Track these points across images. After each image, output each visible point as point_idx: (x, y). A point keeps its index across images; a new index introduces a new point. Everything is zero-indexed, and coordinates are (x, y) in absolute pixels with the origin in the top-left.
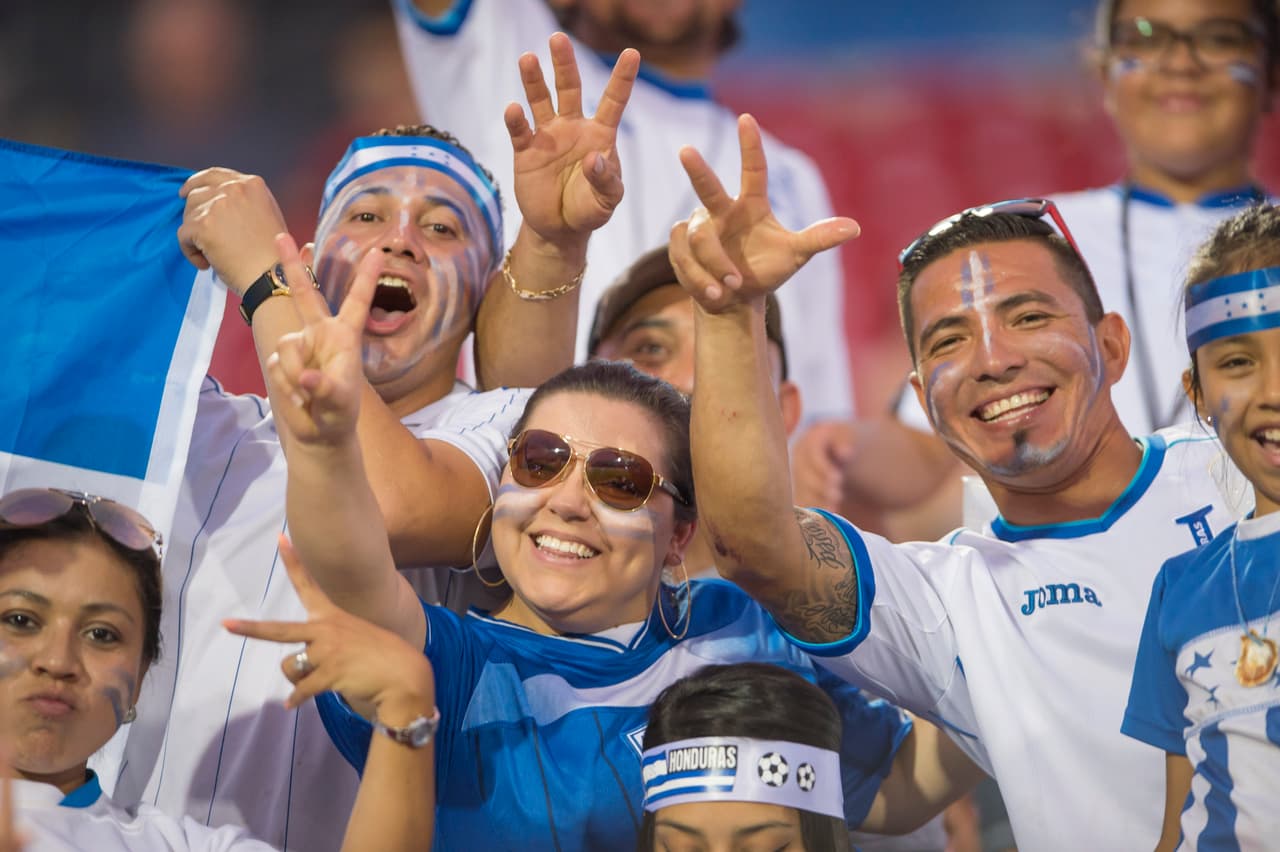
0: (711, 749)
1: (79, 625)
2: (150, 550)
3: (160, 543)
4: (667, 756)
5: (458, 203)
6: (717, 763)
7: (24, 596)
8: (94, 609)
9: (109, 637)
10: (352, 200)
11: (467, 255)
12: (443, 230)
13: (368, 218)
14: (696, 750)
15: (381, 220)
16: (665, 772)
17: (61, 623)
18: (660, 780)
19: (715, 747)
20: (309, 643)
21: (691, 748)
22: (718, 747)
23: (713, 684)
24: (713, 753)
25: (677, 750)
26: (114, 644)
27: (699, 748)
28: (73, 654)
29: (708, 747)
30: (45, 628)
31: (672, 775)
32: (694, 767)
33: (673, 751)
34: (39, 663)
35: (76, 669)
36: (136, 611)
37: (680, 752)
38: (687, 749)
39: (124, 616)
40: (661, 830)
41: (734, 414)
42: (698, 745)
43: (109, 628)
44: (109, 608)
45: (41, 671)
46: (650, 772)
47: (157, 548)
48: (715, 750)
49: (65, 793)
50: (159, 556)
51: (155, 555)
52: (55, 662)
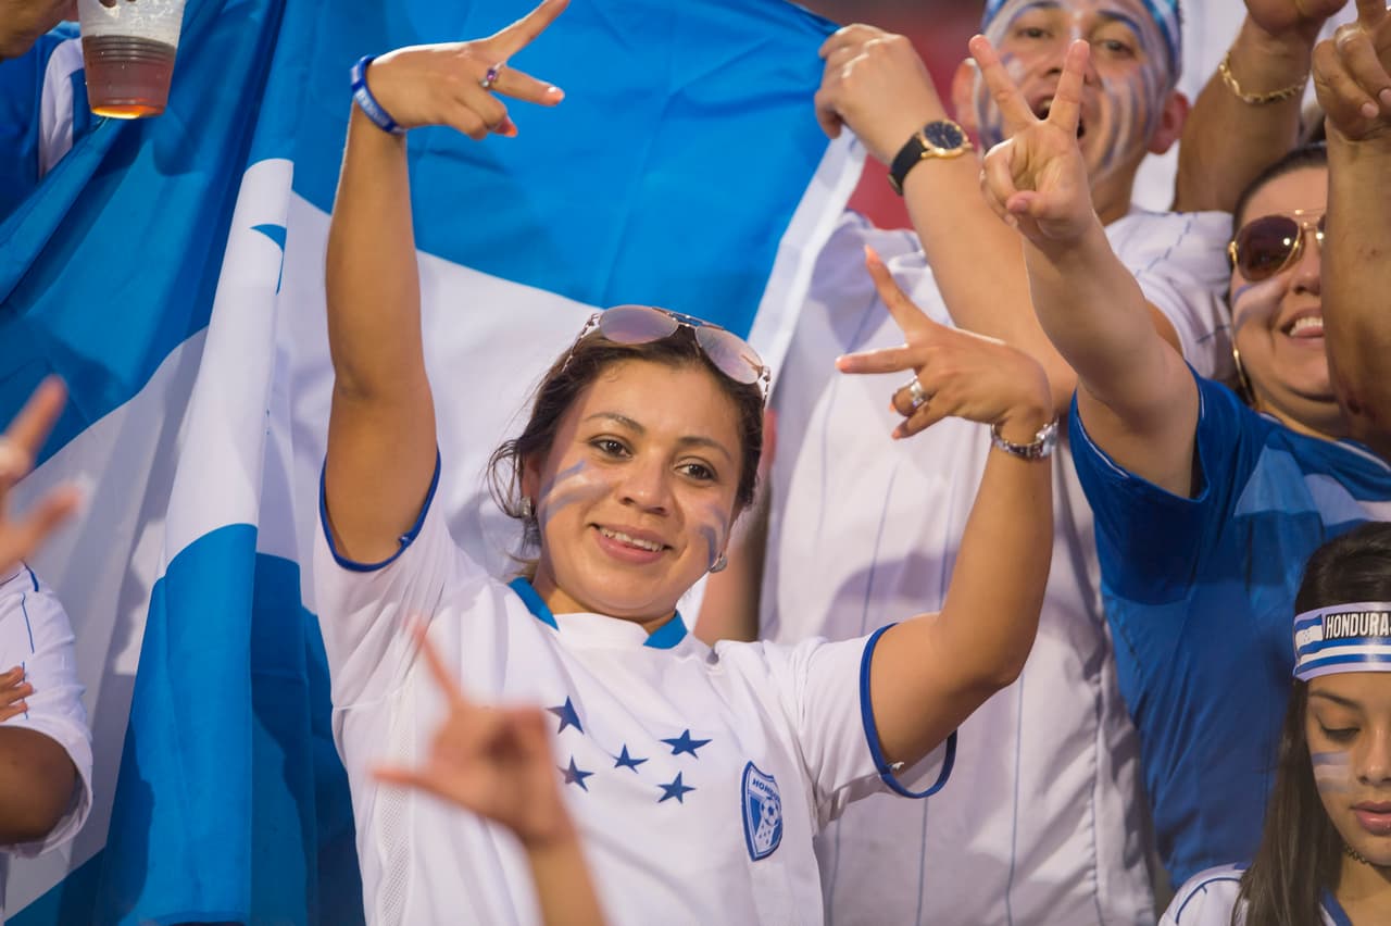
0: (1372, 615)
1: (671, 459)
2: (755, 385)
3: (767, 379)
4: (1324, 621)
5: (1134, 17)
6: (1379, 632)
7: (617, 420)
8: (690, 442)
9: (705, 474)
10: (1016, 16)
11: (1143, 75)
12: (1119, 49)
13: (1035, 33)
14: (1356, 616)
15: (1050, 35)
16: (1321, 639)
17: (652, 453)
18: (1315, 647)
19: (1377, 612)
20: (918, 368)
21: (1351, 613)
22: (1381, 613)
23: (1376, 544)
24: (1374, 619)
25: (1335, 615)
26: (708, 482)
27: (1359, 614)
28: (664, 487)
29: (1370, 612)
30: (635, 457)
31: (1328, 642)
32: (1353, 634)
33: (1331, 616)
34: (628, 493)
35: (666, 503)
36: (735, 447)
37: (1338, 617)
38: (1347, 614)
39: (723, 453)
40: (1314, 701)
41: (1374, 252)
42: (1359, 610)
43: (706, 465)
44: (708, 443)
45: (627, 501)
46: (1303, 638)
47: (762, 384)
48: (1377, 616)
49: (647, 630)
50: (764, 394)
51: (760, 393)
52: (644, 494)
